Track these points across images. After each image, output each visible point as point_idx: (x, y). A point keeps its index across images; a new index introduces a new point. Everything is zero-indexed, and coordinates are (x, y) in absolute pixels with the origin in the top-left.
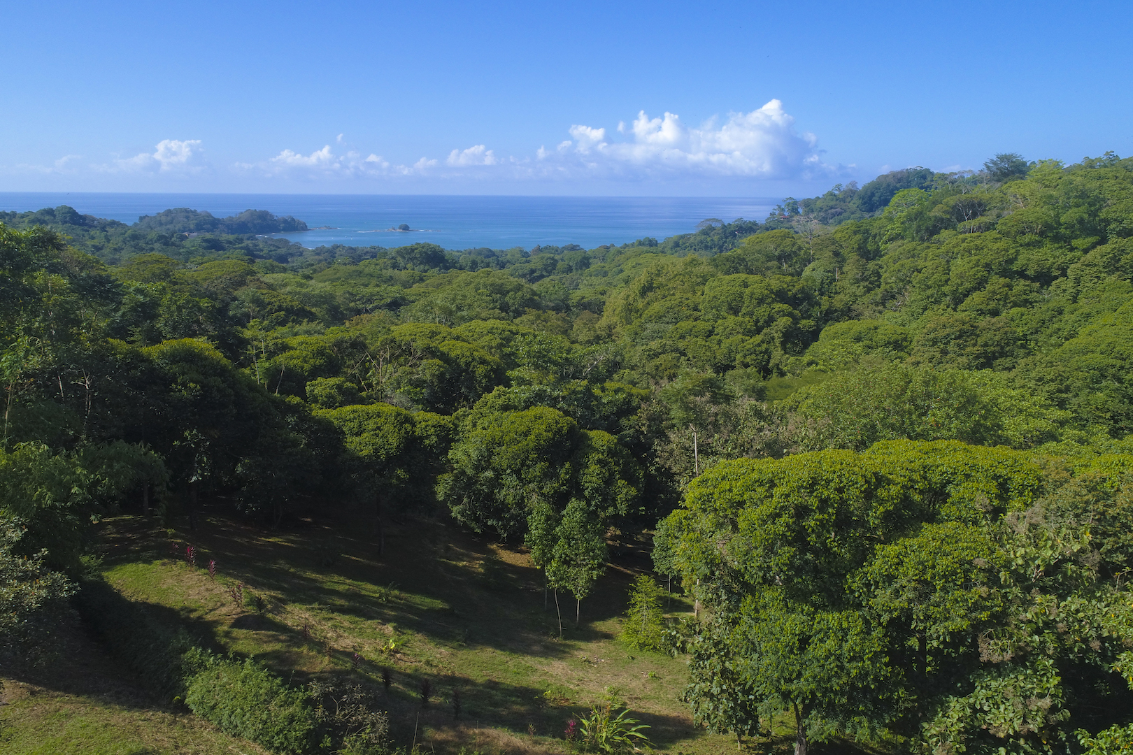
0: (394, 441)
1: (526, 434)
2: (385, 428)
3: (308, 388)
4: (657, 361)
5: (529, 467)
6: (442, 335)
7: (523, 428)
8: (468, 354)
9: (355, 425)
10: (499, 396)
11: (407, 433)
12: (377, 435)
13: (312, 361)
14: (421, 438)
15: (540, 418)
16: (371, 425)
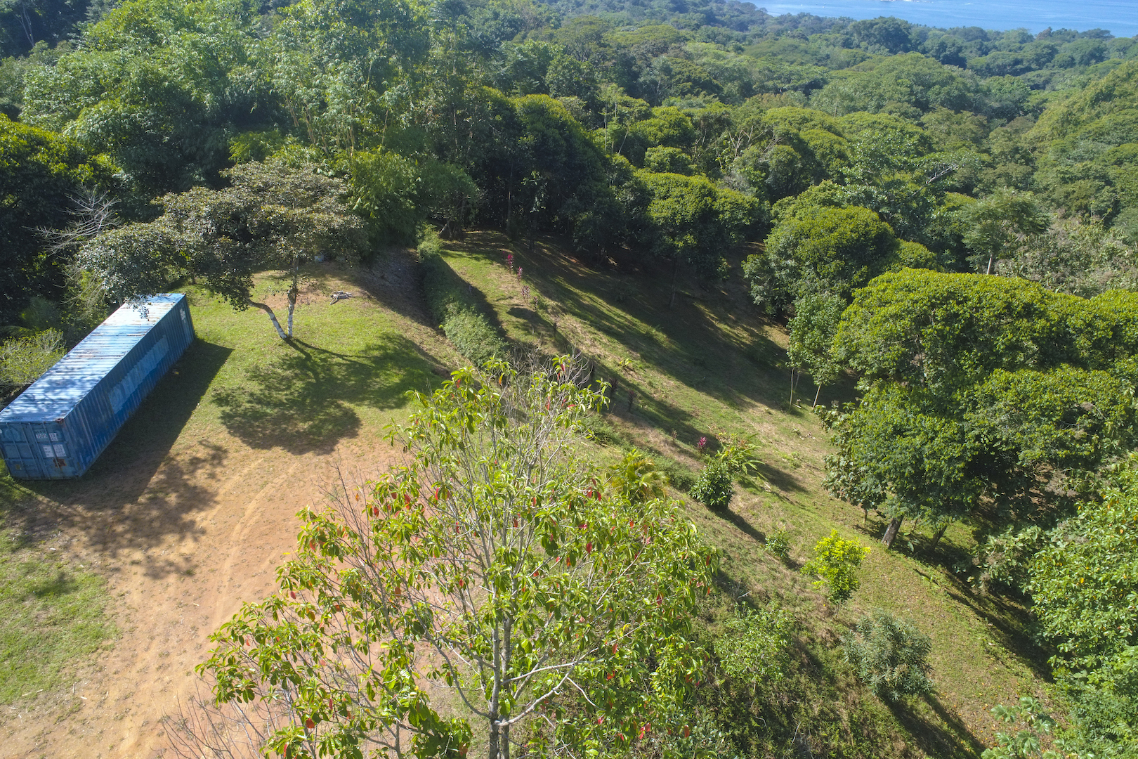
0: (691, 209)
1: (831, 230)
2: (687, 198)
3: (647, 153)
4: (1070, 188)
5: (826, 263)
6: (813, 123)
7: (831, 225)
8: (828, 145)
9: (663, 190)
10: (824, 190)
11: (706, 205)
12: (678, 202)
13: (666, 131)
14: (717, 213)
15: (852, 217)
16: (676, 192)
